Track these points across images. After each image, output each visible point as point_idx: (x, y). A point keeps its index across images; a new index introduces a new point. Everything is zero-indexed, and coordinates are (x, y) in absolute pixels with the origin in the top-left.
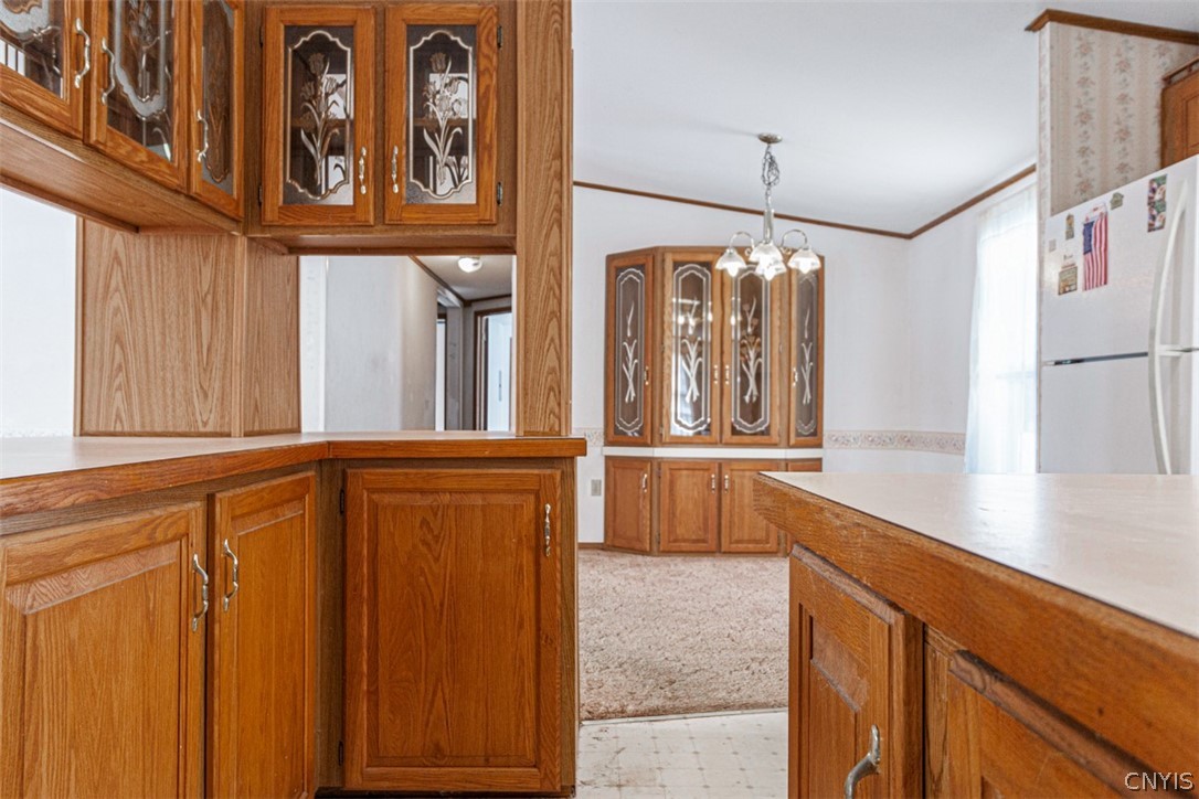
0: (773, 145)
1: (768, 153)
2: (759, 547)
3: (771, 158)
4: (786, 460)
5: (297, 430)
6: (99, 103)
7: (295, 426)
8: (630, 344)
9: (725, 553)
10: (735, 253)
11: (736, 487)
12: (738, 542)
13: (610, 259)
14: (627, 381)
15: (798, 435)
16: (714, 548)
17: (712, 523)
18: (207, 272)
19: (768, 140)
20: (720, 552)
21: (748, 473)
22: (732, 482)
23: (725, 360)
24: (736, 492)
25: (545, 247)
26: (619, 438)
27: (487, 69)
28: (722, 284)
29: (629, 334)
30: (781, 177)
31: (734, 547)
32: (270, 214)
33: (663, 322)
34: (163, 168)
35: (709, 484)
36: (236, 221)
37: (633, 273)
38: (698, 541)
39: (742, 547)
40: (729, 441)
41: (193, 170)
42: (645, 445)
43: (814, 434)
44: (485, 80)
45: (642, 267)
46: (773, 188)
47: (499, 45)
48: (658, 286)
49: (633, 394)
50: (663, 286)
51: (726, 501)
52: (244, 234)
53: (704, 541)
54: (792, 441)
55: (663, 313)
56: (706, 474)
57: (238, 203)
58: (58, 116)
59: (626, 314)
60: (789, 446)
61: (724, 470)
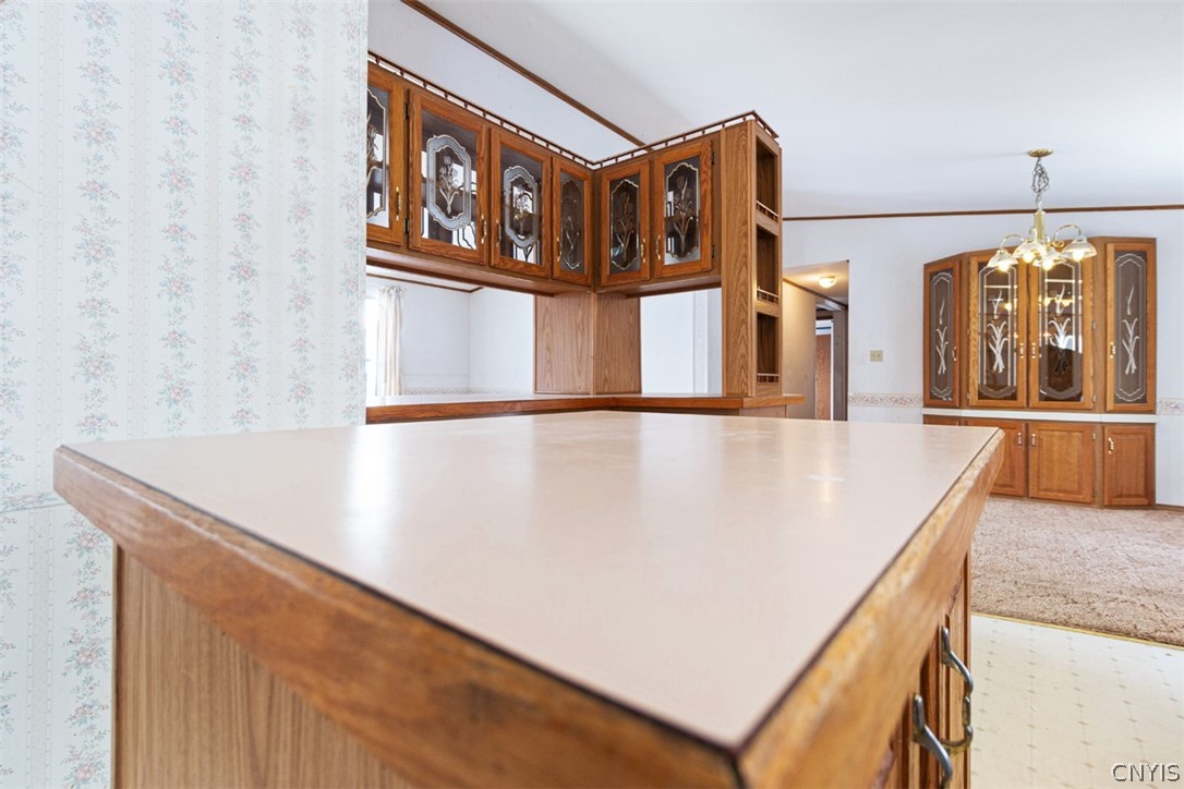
0: (1044, 159)
1: (1037, 165)
2: (1070, 497)
3: (1042, 169)
4: (1101, 423)
5: (640, 392)
6: (495, 248)
7: (637, 390)
8: (942, 331)
9: (1033, 498)
10: (1006, 253)
11: (1045, 444)
12: (1046, 490)
13: (927, 266)
14: (939, 358)
15: (1117, 401)
16: (1021, 492)
17: (1020, 474)
18: (580, 313)
19: (1039, 155)
20: (1028, 496)
21: (1057, 433)
22: (1039, 439)
23: (1031, 338)
24: (1044, 448)
25: (738, 279)
26: (934, 401)
27: (705, 180)
28: (1028, 276)
29: (941, 323)
30: (1050, 183)
31: (1042, 494)
32: (604, 280)
33: (969, 312)
34: (534, 268)
35: (1015, 441)
36: (589, 286)
37: (946, 277)
38: (1004, 486)
39: (1050, 495)
40: (1037, 405)
41: (555, 267)
42: (954, 407)
43: (1144, 400)
44: (705, 186)
45: (950, 270)
46: (1044, 194)
47: (713, 163)
48: (965, 283)
49: (944, 368)
50: (969, 284)
51: (1033, 455)
52: (594, 292)
53: (1011, 486)
54: (1110, 405)
55: (969, 305)
56: (1013, 432)
57: (587, 277)
58: (474, 258)
59: (939, 306)
60: (1106, 412)
61: (1030, 429)
